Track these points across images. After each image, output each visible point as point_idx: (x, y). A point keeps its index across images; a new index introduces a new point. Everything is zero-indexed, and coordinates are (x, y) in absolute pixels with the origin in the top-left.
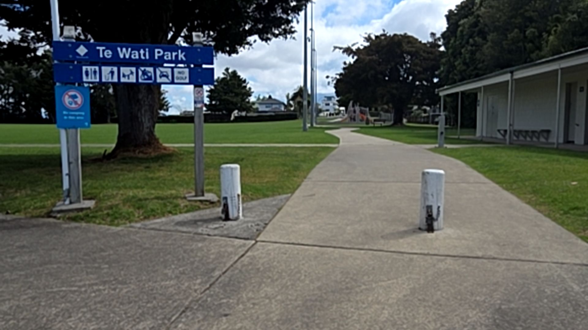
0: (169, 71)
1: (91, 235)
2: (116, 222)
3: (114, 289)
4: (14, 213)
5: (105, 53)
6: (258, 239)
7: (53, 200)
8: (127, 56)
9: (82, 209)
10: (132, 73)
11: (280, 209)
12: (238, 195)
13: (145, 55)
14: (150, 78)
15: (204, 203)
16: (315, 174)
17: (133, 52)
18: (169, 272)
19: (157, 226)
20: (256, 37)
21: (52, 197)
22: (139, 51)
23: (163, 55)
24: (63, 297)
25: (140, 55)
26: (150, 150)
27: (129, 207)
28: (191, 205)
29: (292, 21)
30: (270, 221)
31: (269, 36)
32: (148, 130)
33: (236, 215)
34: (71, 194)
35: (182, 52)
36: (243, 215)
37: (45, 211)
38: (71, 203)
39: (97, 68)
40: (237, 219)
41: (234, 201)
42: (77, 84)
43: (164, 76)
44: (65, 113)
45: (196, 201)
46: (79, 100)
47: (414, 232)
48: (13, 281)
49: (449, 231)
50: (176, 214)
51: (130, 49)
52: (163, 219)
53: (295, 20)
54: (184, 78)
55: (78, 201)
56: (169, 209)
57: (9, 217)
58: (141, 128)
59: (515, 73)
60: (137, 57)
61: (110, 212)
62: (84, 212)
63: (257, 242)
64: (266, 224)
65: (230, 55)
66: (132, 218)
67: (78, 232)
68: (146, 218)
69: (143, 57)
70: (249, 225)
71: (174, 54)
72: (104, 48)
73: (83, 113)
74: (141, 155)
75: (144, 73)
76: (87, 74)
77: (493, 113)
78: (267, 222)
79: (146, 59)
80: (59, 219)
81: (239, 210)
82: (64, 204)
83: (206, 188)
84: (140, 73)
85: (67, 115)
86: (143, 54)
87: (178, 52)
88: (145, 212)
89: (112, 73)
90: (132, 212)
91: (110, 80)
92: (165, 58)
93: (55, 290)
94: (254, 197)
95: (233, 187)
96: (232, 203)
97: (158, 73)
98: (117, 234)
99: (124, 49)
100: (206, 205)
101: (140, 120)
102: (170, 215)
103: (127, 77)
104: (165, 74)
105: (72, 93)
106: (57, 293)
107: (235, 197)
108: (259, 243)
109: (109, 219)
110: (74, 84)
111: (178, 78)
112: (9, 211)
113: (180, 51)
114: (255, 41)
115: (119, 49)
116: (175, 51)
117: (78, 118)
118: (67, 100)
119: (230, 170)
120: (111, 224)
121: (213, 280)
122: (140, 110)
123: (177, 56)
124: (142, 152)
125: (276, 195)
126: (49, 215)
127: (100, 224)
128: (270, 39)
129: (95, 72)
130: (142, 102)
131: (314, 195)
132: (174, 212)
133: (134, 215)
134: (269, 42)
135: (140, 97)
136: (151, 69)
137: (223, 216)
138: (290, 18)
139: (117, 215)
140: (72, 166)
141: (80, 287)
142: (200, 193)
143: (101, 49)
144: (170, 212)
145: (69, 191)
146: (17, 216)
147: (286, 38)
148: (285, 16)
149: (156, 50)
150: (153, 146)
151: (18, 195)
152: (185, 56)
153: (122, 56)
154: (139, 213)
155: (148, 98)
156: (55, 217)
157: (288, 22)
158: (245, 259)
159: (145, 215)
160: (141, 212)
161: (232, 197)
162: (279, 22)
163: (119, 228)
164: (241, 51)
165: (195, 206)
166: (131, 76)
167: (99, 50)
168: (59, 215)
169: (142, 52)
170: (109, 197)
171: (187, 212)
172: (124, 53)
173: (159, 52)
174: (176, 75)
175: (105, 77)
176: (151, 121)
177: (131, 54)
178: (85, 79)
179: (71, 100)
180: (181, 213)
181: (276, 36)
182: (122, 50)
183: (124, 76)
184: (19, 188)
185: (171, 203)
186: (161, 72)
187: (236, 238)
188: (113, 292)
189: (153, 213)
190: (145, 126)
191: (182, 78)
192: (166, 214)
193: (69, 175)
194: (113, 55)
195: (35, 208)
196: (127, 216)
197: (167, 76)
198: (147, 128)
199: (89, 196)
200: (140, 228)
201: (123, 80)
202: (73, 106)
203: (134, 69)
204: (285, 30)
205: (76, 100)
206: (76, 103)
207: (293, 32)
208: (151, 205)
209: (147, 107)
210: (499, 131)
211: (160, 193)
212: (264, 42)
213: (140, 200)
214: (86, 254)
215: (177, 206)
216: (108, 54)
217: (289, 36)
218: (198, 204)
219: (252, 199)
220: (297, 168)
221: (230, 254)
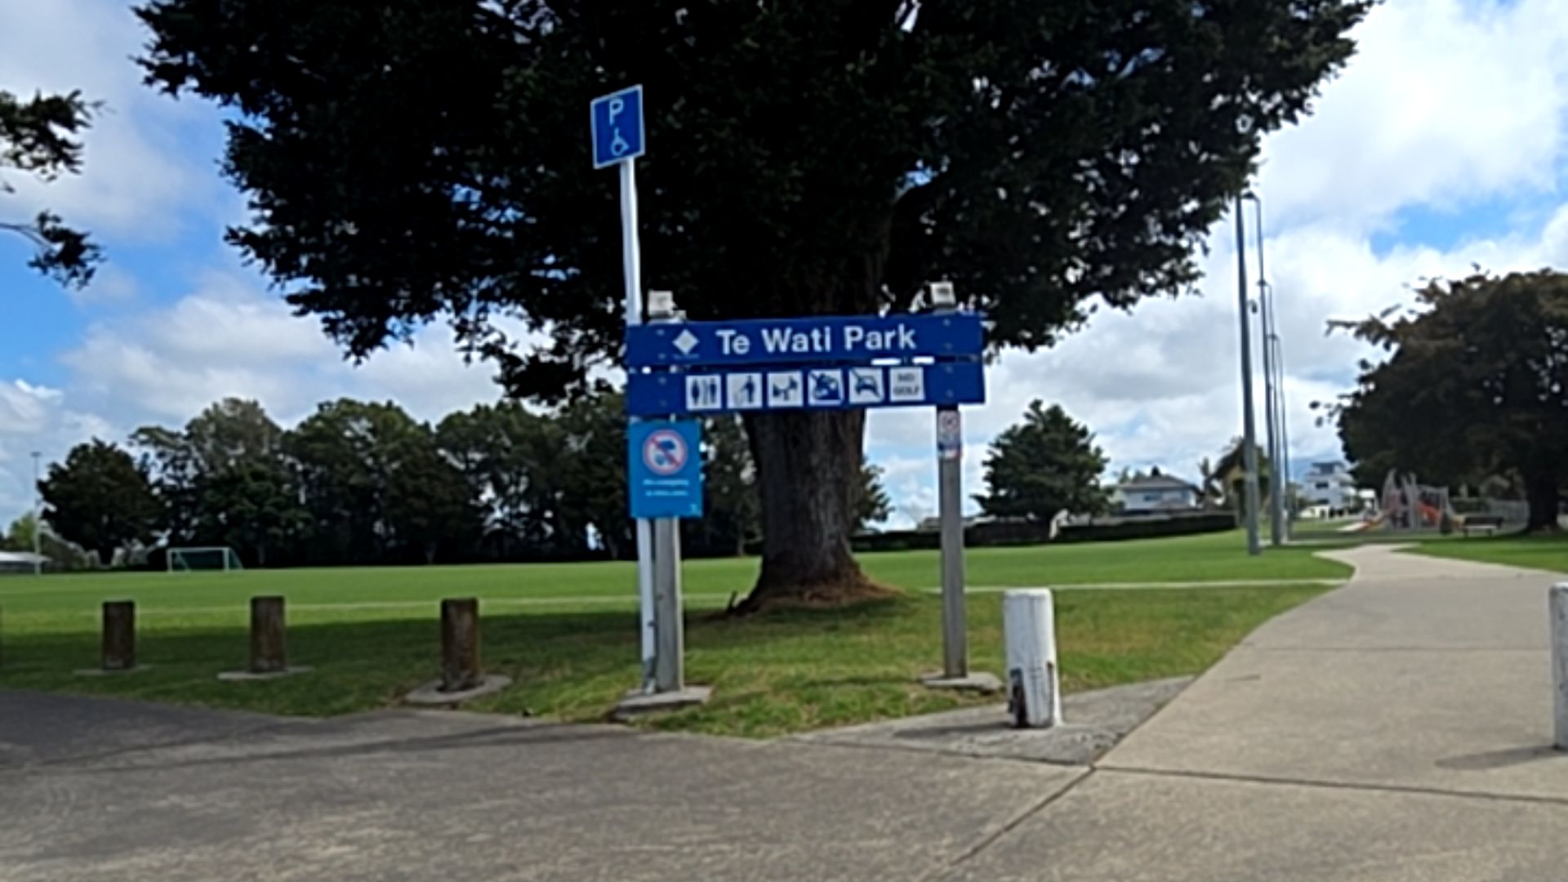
0: (878, 375)
1: (702, 754)
2: (758, 730)
3: (754, 851)
4: (538, 714)
5: (736, 344)
6: (1098, 764)
7: (619, 688)
8: (783, 348)
9: (681, 704)
10: (793, 385)
11: (1160, 707)
12: (1050, 666)
13: (822, 342)
14: (833, 395)
15: (967, 693)
16: (1266, 634)
17: (796, 337)
18: (878, 825)
19: (852, 739)
20: (1097, 298)
21: (618, 680)
22: (808, 332)
24: (645, 862)
25: (811, 342)
26: (836, 591)
27: (789, 698)
28: (935, 698)
29: (1190, 250)
30: (1133, 728)
31: (1131, 292)
32: (833, 542)
33: (1044, 716)
34: (660, 672)
35: (907, 330)
36: (1064, 719)
37: (602, 709)
38: (658, 690)
39: (717, 379)
40: (1047, 724)
41: (1039, 681)
42: (673, 418)
43: (866, 387)
44: (648, 482)
45: (946, 688)
46: (678, 453)
47: (1537, 753)
48: (542, 831)
50: (897, 716)
51: (788, 331)
52: (868, 727)
53: (1197, 247)
54: (913, 389)
55: (674, 687)
56: (880, 703)
57: (529, 722)
58: (817, 538)
60: (805, 348)
61: (745, 709)
62: (687, 710)
63: (1093, 769)
64: (1121, 736)
65: (1032, 349)
66: (794, 722)
67: (673, 748)
68: (828, 723)
69: (817, 347)
70: (1078, 737)
71: (889, 335)
72: (732, 332)
73: (685, 482)
74: (816, 604)
75: (822, 383)
76: (696, 393)
78: (1124, 731)
79: (824, 352)
80: (632, 724)
81: (1051, 703)
82: (643, 694)
83: (969, 661)
84: (812, 384)
85: (653, 488)
86: (819, 340)
87: (896, 329)
88: (822, 711)
89: (750, 387)
90: (794, 710)
91: (746, 405)
92: (869, 345)
93: (628, 848)
94: (1094, 681)
95: (1036, 644)
96: (1034, 685)
97: (853, 381)
98: (760, 752)
99: (777, 333)
100: (971, 697)
101: (814, 517)
102: (883, 718)
103: (782, 395)
104: (868, 382)
105: (662, 438)
106: (635, 853)
107: (1040, 669)
108: (1097, 774)
109: (742, 724)
110: (667, 417)
111: (899, 391)
112: (531, 711)
113: (901, 328)
114: (1094, 309)
115: (765, 333)
116: (890, 329)
117: (676, 493)
118: (653, 452)
119: (1026, 603)
120: (748, 732)
121: (979, 841)
122: (812, 493)
123: (895, 340)
124: (819, 596)
125: (1153, 678)
126: (611, 717)
127: (721, 733)
128: (1133, 301)
129: (713, 388)
130: (819, 474)
131: (1257, 677)
132: (892, 711)
133: (798, 717)
134: (1130, 307)
135: (815, 460)
136: (836, 374)
137: (1011, 718)
138: (1184, 243)
139: (761, 716)
140: (662, 605)
141: (680, 846)
142: (955, 670)
143: (726, 334)
144: (883, 712)
145: (654, 661)
146: (545, 719)
147: (1175, 293)
148: (1170, 241)
149: (848, 330)
150: (845, 581)
151: (547, 678)
152: (914, 338)
153: (770, 348)
154: (810, 713)
155: (832, 463)
156: (623, 722)
157: (1180, 253)
158: (1063, 804)
159: (826, 716)
160: (816, 708)
161: (1032, 670)
162: (1154, 257)
163: (764, 743)
164: (1062, 338)
165: (945, 700)
166: (792, 393)
167: (721, 340)
168: (632, 718)
169: (816, 335)
170: (742, 681)
171: (922, 712)
172: (775, 340)
173: (854, 334)
174: (894, 383)
175: (736, 398)
176: (840, 518)
177: (791, 342)
178: (691, 405)
179: (660, 453)
180: (908, 714)
181: (1150, 291)
182: (771, 334)
183: (776, 392)
184: (547, 666)
185: (885, 691)
186: (860, 379)
187: (1044, 760)
188: (749, 856)
189: (843, 712)
190: (826, 533)
191: (909, 391)
192: (873, 716)
193: (655, 625)
194: (752, 348)
195: (583, 704)
196: (783, 718)
197: (873, 388)
198: (831, 537)
199: (698, 678)
200: (811, 743)
201: (773, 402)
202: (666, 467)
203: (797, 376)
204: (1171, 273)
205: (672, 452)
206: (671, 459)
207: (1194, 277)
208: (837, 695)
209: (830, 487)
211: (862, 671)
212: (1118, 310)
213: (813, 684)
214: (691, 788)
215: (899, 698)
216: (742, 345)
217: (1182, 288)
218: (952, 694)
219: (1090, 687)
220: (1217, 623)
221: (1025, 793)
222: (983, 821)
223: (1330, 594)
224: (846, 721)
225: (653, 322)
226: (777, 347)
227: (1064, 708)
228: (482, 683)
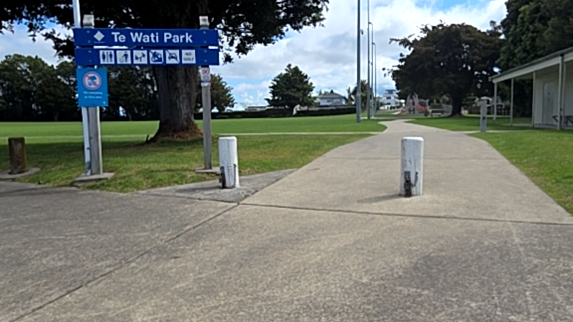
0: (178, 53)
1: (99, 199)
2: (126, 189)
3: (94, 238)
4: (44, 184)
5: (120, 38)
6: (241, 203)
7: (79, 173)
8: (139, 40)
9: (100, 179)
10: (144, 55)
11: (277, 180)
12: (235, 166)
13: (155, 38)
14: (160, 60)
15: (211, 175)
17: (144, 36)
18: (147, 226)
19: (159, 193)
20: (288, 26)
21: (79, 170)
22: (149, 35)
23: (172, 38)
24: (49, 243)
25: (150, 38)
26: (187, 135)
27: (140, 177)
28: (198, 177)
29: (321, 9)
30: (263, 187)
31: (301, 24)
32: (186, 116)
33: (232, 184)
34: (92, 167)
35: (189, 35)
36: (240, 185)
37: (70, 181)
38: (92, 174)
39: (113, 52)
40: (233, 187)
41: (230, 171)
42: (95, 67)
43: (173, 57)
44: (85, 93)
45: (203, 173)
46: (98, 81)
47: (392, 197)
48: (16, 231)
49: (427, 197)
50: (182, 184)
51: (141, 34)
52: (168, 188)
53: (324, 8)
54: (191, 59)
55: (98, 172)
56: (176, 179)
57: (39, 186)
58: (180, 114)
59: (565, 56)
60: (148, 41)
61: (123, 181)
62: (102, 182)
63: (239, 204)
64: (257, 191)
65: (265, 45)
66: (140, 186)
67: (89, 197)
68: (153, 187)
69: (153, 41)
70: (241, 192)
71: (182, 37)
72: (118, 33)
73: (101, 93)
74: (179, 139)
75: (155, 55)
76: (104, 57)
77: (549, 100)
78: (258, 189)
79: (156, 43)
80: (79, 187)
81: (235, 179)
82: (86, 176)
83: (212, 162)
84: (151, 55)
85: (87, 95)
86: (153, 38)
87: (185, 35)
88: (153, 182)
89: (126, 56)
90: (141, 182)
91: (124, 63)
92: (174, 40)
93: (46, 237)
94: (260, 170)
95: (230, 158)
97: (167, 55)
98: (122, 198)
99: (137, 34)
100: (212, 176)
101: (178, 107)
102: (176, 184)
103: (139, 60)
104: (174, 55)
105: (91, 75)
106: (46, 240)
107: (231, 166)
108: (240, 206)
109: (120, 188)
110: (93, 66)
111: (185, 59)
112: (41, 182)
113: (187, 34)
114: (287, 30)
115: (132, 34)
116: (182, 34)
117: (97, 97)
118: (87, 81)
119: (226, 141)
120: (121, 191)
121: (182, 232)
122: (178, 97)
124: (180, 137)
125: (282, 169)
126: (72, 185)
127: (111, 191)
128: (301, 27)
129: (111, 55)
130: (180, 90)
131: (318, 169)
132: (180, 182)
133: (142, 185)
134: (300, 30)
135: (179, 85)
136: (161, 52)
137: (220, 185)
138: (320, 6)
139: (127, 184)
140: (92, 141)
141: (67, 236)
142: (208, 166)
143: (116, 34)
144: (176, 182)
145: (90, 163)
146: (47, 185)
147: (316, 25)
148: (315, 5)
149: (165, 34)
150: (190, 131)
151: (53, 169)
152: (191, 38)
153: (134, 40)
154: (147, 183)
155: (185, 86)
156: (76, 186)
157: (318, 10)
158: (220, 218)
159: (154, 184)
160: (150, 181)
161: (228, 167)
162: (309, 11)
163: (125, 194)
164: (277, 40)
165: (201, 177)
166: (143, 58)
167: (113, 36)
168: (79, 185)
169: (152, 36)
170: (127, 170)
171: (193, 182)
172: (136, 37)
173: (168, 36)
174: (184, 56)
175: (120, 60)
176: (189, 107)
177: (142, 38)
178: (102, 62)
179: (90, 81)
180: (186, 183)
181: (307, 24)
182: (134, 35)
183: (137, 58)
184: (57, 164)
185: (178, 174)
186: (170, 54)
187: (223, 201)
188: (91, 240)
189: (161, 182)
190: (183, 112)
191: (189, 59)
192: (172, 184)
193: (90, 149)
194: (126, 39)
195: (63, 179)
196: (136, 185)
197: (176, 58)
198: (185, 114)
199: (111, 169)
200: (143, 194)
201: (136, 62)
202: (93, 86)
203: (145, 52)
204: (314, 18)
205: (95, 81)
206: (95, 84)
207: (322, 20)
208: (160, 176)
209: (185, 95)
210: (554, 117)
211: (173, 166)
212: (296, 31)
213: (152, 171)
214: (87, 213)
215: (183, 177)
217: (318, 24)
218: (205, 175)
219: (258, 173)
220: (317, 148)
221: (209, 213)
222: (187, 225)
224: (161, 186)
225: (85, 27)
226: (137, 40)
227: (240, 181)
228: (28, 171)
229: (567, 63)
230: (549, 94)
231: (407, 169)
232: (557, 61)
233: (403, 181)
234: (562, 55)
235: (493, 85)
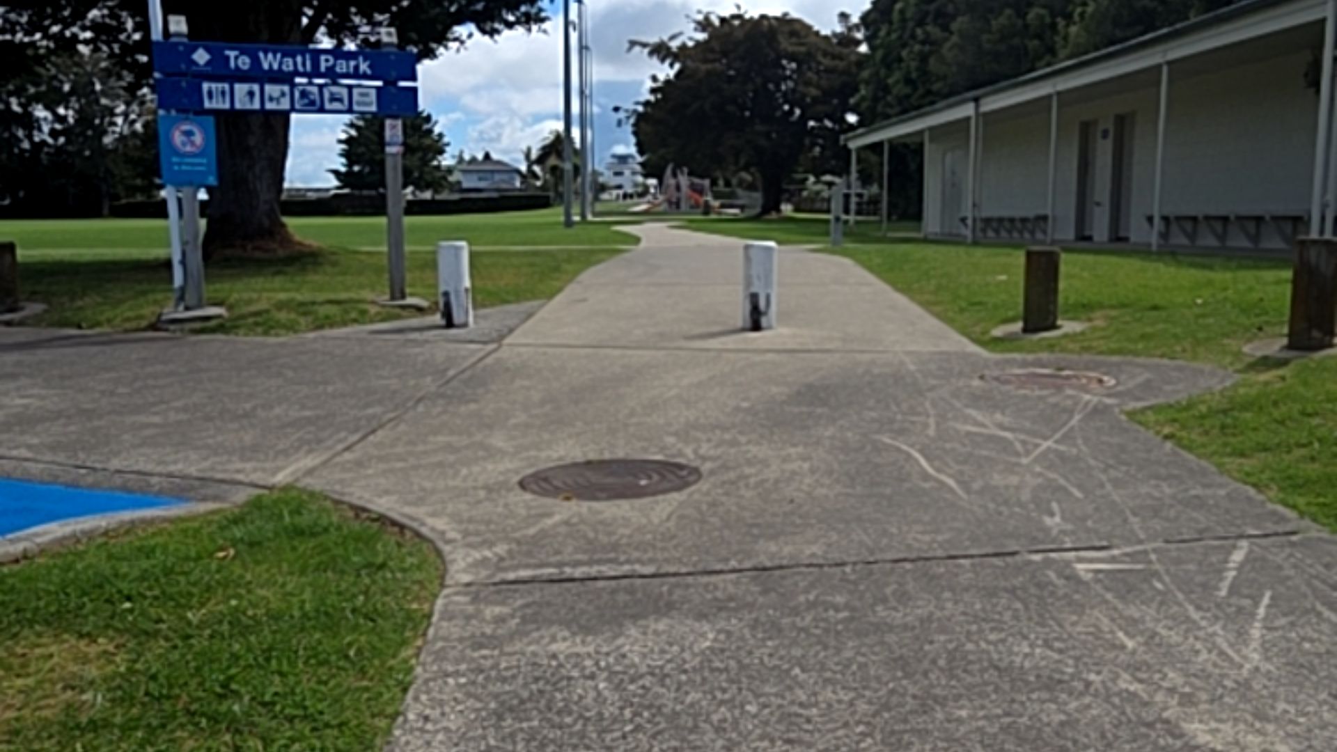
0: (345, 92)
1: (242, 346)
2: (273, 332)
4: (91, 327)
5: (240, 62)
6: (503, 343)
8: (276, 66)
9: (208, 318)
10: (283, 94)
12: (466, 290)
13: (304, 64)
15: (407, 309)
17: (285, 60)
18: (385, 374)
20: (471, 27)
22: (292, 57)
23: (334, 66)
25: (295, 64)
27: (289, 313)
28: (387, 312)
31: (497, 25)
32: (269, 208)
33: (463, 320)
34: (187, 296)
35: (365, 61)
36: (475, 322)
37: (144, 323)
38: (187, 309)
39: (227, 86)
40: (465, 325)
41: (460, 299)
42: (193, 113)
44: (175, 159)
45: (393, 307)
46: (198, 139)
47: (734, 332)
48: (165, 386)
50: (365, 323)
51: (279, 56)
55: (200, 307)
56: (354, 315)
58: (256, 202)
59: (983, 101)
60: (292, 68)
61: (259, 319)
62: (215, 322)
63: (500, 345)
64: (512, 329)
66: (297, 327)
68: (321, 327)
69: (301, 69)
70: (487, 330)
71: (352, 63)
72: (237, 53)
73: (204, 161)
77: (953, 185)
78: (513, 327)
79: (306, 72)
80: (174, 331)
81: (467, 312)
82: (176, 311)
83: (408, 290)
84: (297, 94)
85: (179, 164)
86: (301, 63)
87: (357, 59)
88: (314, 320)
90: (295, 319)
91: (248, 107)
92: (338, 69)
95: (459, 278)
96: (457, 302)
98: (281, 344)
99: (270, 56)
100: (411, 312)
101: (252, 187)
105: (186, 127)
107: (460, 291)
108: (504, 347)
109: (259, 330)
111: (359, 104)
113: (362, 59)
114: (470, 36)
115: (261, 55)
116: (353, 59)
117: (197, 168)
118: (178, 138)
119: (452, 251)
120: (266, 333)
121: (447, 377)
122: (250, 167)
123: (357, 68)
125: (523, 301)
126: (155, 327)
128: (498, 32)
129: (223, 93)
130: (255, 153)
131: (584, 300)
133: (299, 324)
134: (496, 37)
137: (443, 322)
139: (272, 323)
140: (188, 248)
142: (398, 295)
143: (232, 54)
144: (355, 321)
145: (183, 289)
146: (98, 330)
147: (529, 30)
149: (323, 57)
150: (276, 238)
152: (370, 67)
153: (266, 66)
154: (306, 321)
155: (265, 145)
156: (166, 330)
158: (489, 360)
159: (318, 323)
160: (309, 318)
161: (456, 293)
163: (281, 339)
165: (394, 313)
167: (228, 58)
168: (172, 327)
169: (299, 59)
170: (248, 302)
171: (383, 320)
172: (269, 61)
173: (327, 61)
174: (356, 97)
175: (240, 101)
176: (272, 188)
177: (281, 64)
178: (207, 105)
179: (184, 138)
181: (510, 25)
182: (266, 56)
183: (271, 99)
185: (355, 308)
186: (332, 94)
187: (469, 342)
189: (329, 321)
190: (262, 199)
192: (350, 323)
193: (183, 262)
194: (252, 65)
196: (289, 325)
197: (340, 100)
198: (266, 203)
201: (269, 106)
202: (188, 148)
205: (193, 138)
206: (193, 143)
207: (543, 20)
208: (323, 310)
210: (963, 220)
212: (487, 38)
213: (304, 304)
214: (250, 363)
215: (363, 312)
216: (244, 62)
217: (534, 27)
218: (398, 311)
222: (446, 370)
223: (626, 255)
224: (332, 326)
225: (174, 40)
226: (271, 65)
227: (475, 317)
228: (22, 309)
229: (986, 114)
230: (953, 173)
231: (754, 290)
232: (968, 110)
233: (748, 307)
234: (976, 100)
235: (849, 152)
